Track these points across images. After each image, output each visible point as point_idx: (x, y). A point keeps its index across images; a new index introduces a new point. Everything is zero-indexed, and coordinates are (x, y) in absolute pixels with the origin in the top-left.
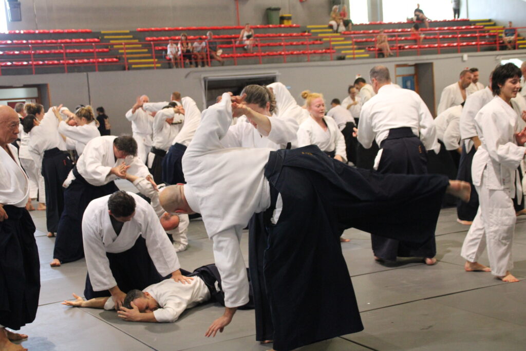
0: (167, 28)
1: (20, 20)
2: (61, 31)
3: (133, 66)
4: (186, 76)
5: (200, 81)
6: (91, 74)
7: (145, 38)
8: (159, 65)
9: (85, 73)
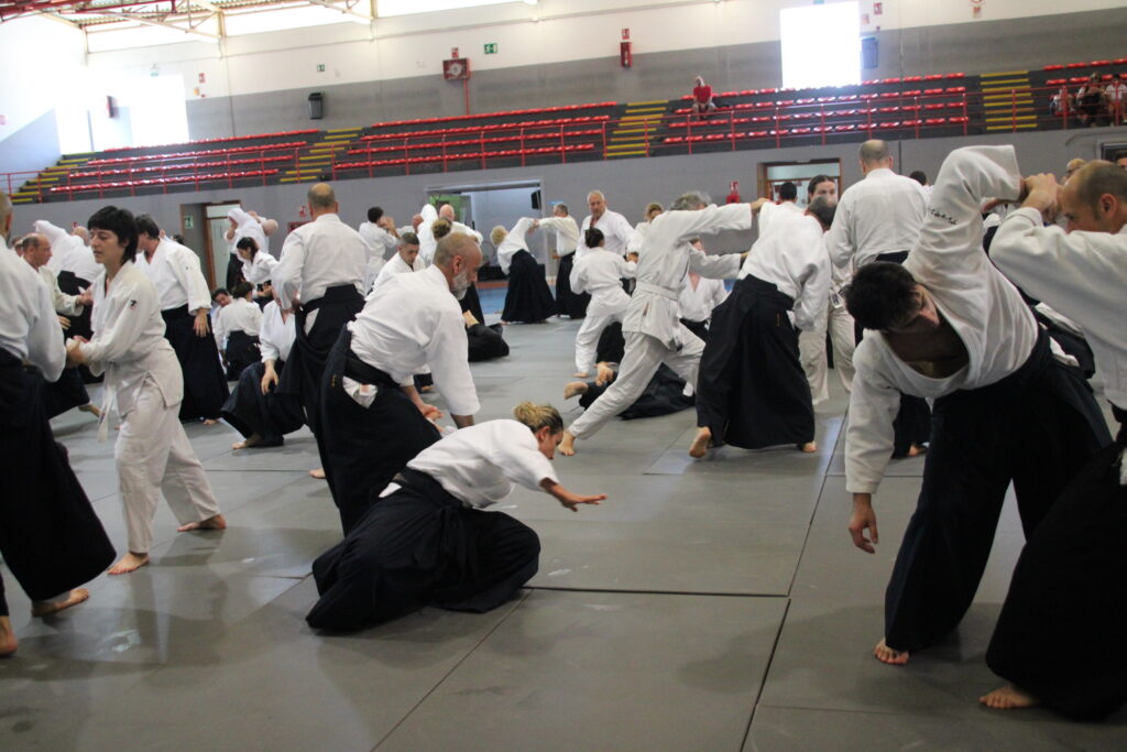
0: (1095, 63)
1: (876, 66)
2: (917, 78)
3: (989, 128)
4: (1068, 143)
5: (1094, 150)
6: (905, 143)
7: (1044, 82)
8: (1034, 125)
9: (897, 142)
